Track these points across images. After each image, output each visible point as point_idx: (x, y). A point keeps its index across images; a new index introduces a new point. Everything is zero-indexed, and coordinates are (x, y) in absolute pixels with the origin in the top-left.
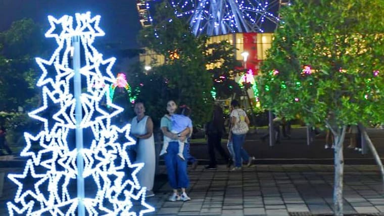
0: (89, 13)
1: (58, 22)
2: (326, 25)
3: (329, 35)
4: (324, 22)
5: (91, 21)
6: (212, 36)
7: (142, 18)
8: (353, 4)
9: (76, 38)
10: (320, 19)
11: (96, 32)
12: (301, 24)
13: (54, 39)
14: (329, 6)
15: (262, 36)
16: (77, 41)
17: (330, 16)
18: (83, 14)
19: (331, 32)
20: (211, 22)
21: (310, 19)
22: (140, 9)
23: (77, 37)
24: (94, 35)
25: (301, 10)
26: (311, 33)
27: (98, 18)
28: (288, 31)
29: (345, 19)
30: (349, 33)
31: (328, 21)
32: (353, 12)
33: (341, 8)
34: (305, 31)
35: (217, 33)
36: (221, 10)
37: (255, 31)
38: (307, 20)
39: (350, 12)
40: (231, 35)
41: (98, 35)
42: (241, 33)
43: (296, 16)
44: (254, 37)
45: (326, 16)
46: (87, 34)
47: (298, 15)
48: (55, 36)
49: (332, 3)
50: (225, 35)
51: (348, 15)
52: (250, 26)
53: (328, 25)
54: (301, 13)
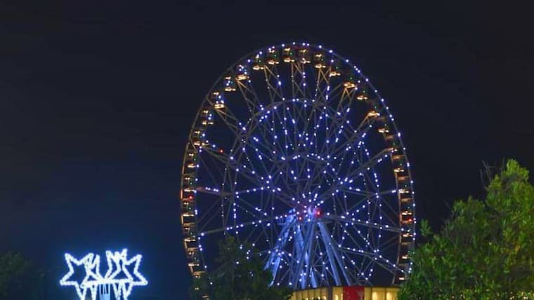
0: (125, 251)
1: (78, 263)
2: (482, 276)
3: (486, 292)
4: (479, 272)
5: (128, 263)
6: (296, 291)
7: (191, 261)
8: (523, 246)
9: (105, 287)
10: (472, 268)
11: (136, 279)
12: (443, 275)
13: (73, 288)
14: (486, 247)
15: (371, 292)
16: (107, 293)
17: (488, 263)
18: (117, 253)
19: (489, 287)
20: (294, 270)
21: (457, 267)
22: (188, 247)
23: (107, 285)
24: (132, 284)
25: (444, 253)
26: (459, 288)
27: (138, 258)
28: (423, 283)
29: (510, 268)
30: (516, 288)
31: (485, 271)
32: (524, 257)
33: (504, 251)
34: (449, 284)
35: (303, 286)
36: (309, 252)
37: (360, 285)
38: (452, 268)
39: (518, 257)
40: (324, 290)
41: (137, 283)
42: (339, 286)
43: (435, 262)
44: (360, 294)
45: (481, 263)
46: (122, 282)
47: (439, 262)
48: (75, 283)
49: (490, 244)
50: (315, 288)
51: (515, 261)
52: (354, 277)
53: (484, 277)
54: (443, 258)
